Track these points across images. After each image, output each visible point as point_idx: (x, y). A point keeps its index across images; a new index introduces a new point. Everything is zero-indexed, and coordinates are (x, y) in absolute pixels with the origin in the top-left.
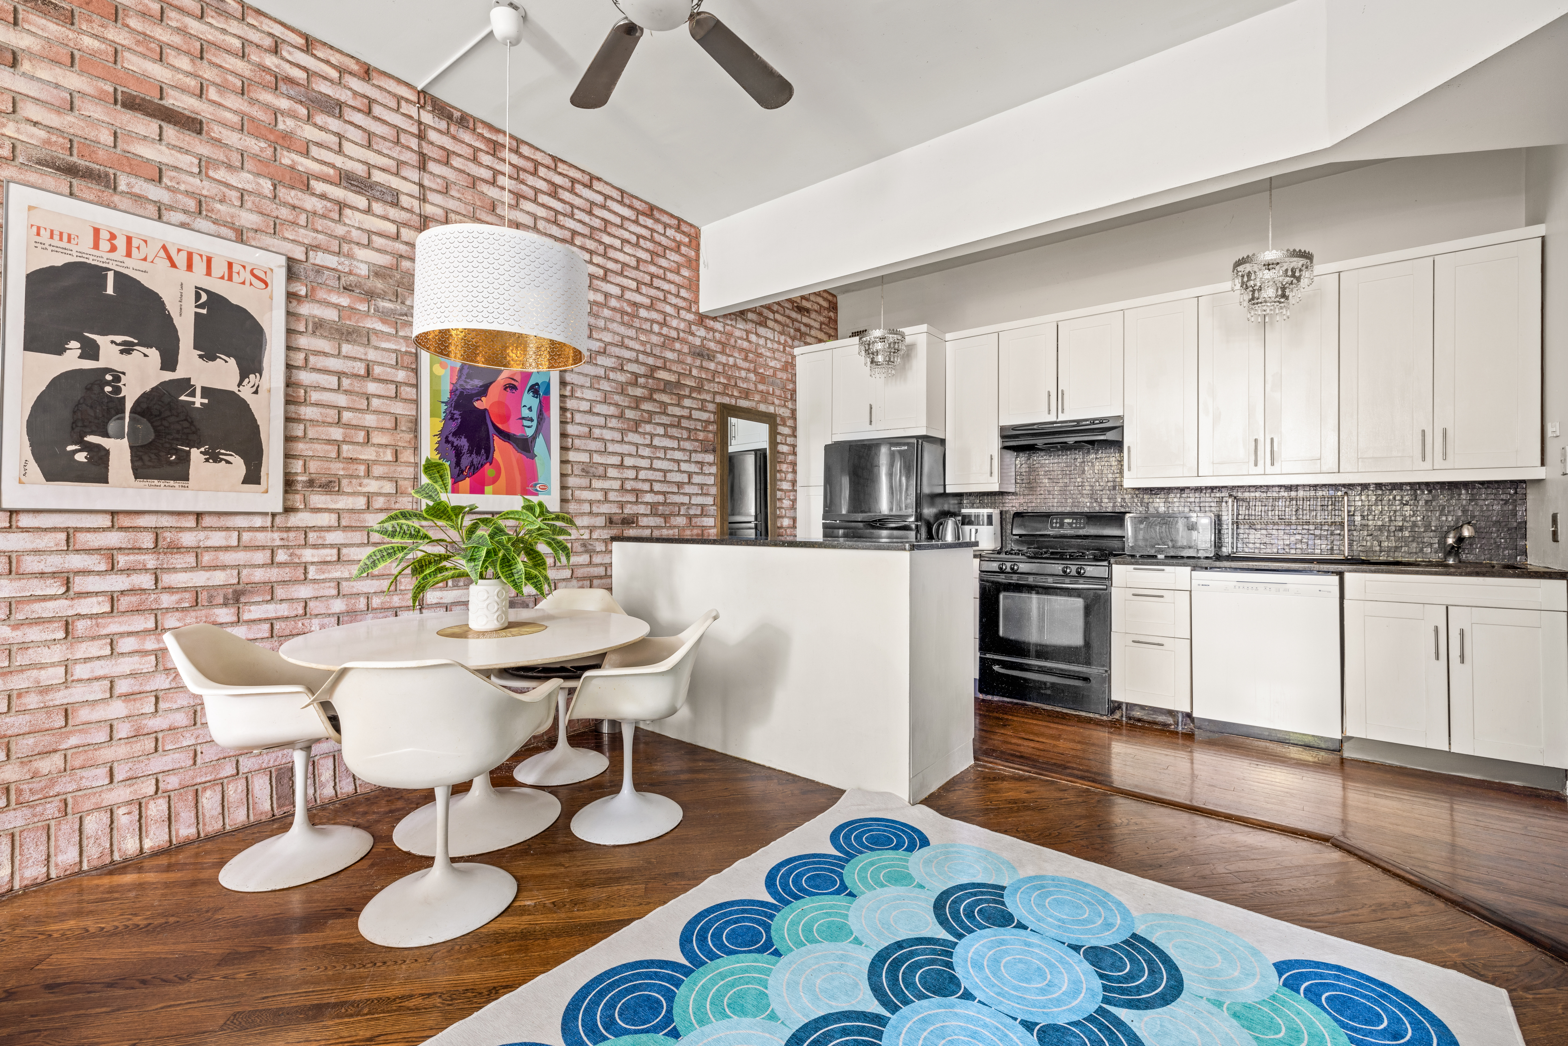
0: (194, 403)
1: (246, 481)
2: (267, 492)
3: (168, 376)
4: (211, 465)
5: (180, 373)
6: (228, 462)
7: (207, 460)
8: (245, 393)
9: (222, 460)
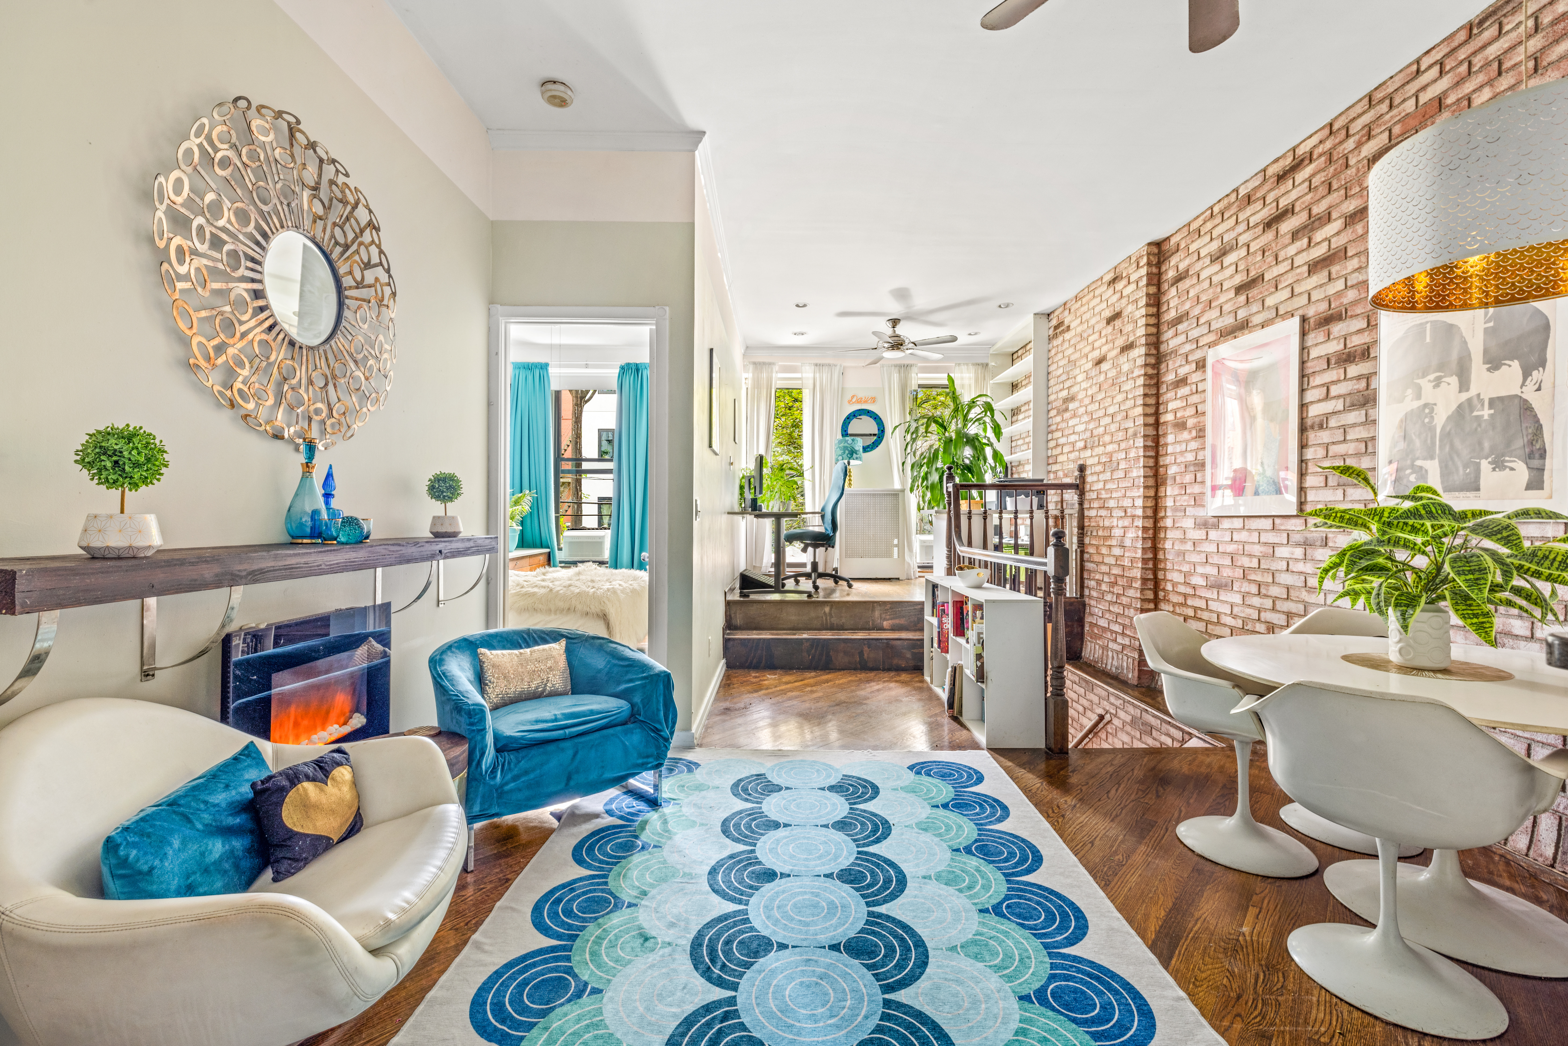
0: (1483, 416)
1: (1529, 487)
2: (1551, 497)
3: (1464, 396)
4: (1498, 474)
5: (1473, 392)
6: (1512, 469)
7: (1494, 469)
8: (1529, 394)
9: (1506, 467)
